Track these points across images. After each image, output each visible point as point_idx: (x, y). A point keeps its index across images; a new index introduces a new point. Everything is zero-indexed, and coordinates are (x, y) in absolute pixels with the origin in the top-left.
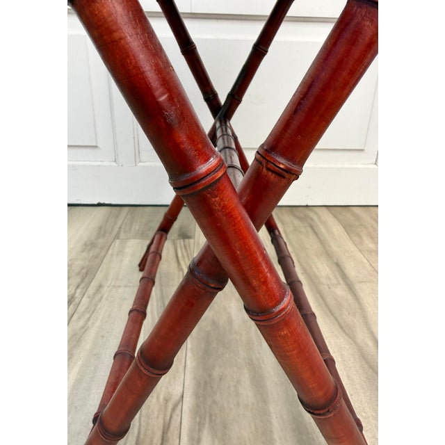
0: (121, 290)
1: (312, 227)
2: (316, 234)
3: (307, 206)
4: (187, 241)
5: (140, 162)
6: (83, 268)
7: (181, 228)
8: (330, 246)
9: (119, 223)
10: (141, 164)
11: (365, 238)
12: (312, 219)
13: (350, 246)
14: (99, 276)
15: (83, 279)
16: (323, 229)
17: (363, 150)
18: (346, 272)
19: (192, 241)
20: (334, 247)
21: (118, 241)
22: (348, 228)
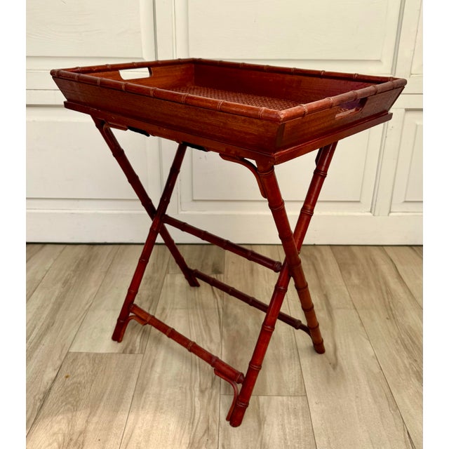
0: (178, 311)
1: (314, 265)
2: (316, 271)
3: (314, 245)
4: (218, 275)
5: (182, 210)
6: (149, 296)
7: (214, 265)
8: (324, 281)
9: (167, 261)
10: (182, 212)
11: (353, 275)
12: (316, 258)
13: (340, 281)
14: (161, 302)
15: (151, 304)
16: (322, 267)
17: (359, 202)
18: (331, 301)
19: (222, 276)
20: (327, 282)
21: (169, 276)
22: (342, 266)
